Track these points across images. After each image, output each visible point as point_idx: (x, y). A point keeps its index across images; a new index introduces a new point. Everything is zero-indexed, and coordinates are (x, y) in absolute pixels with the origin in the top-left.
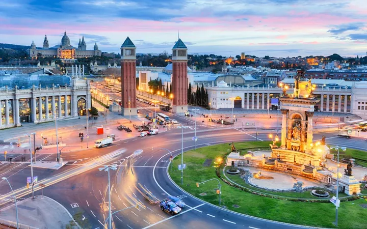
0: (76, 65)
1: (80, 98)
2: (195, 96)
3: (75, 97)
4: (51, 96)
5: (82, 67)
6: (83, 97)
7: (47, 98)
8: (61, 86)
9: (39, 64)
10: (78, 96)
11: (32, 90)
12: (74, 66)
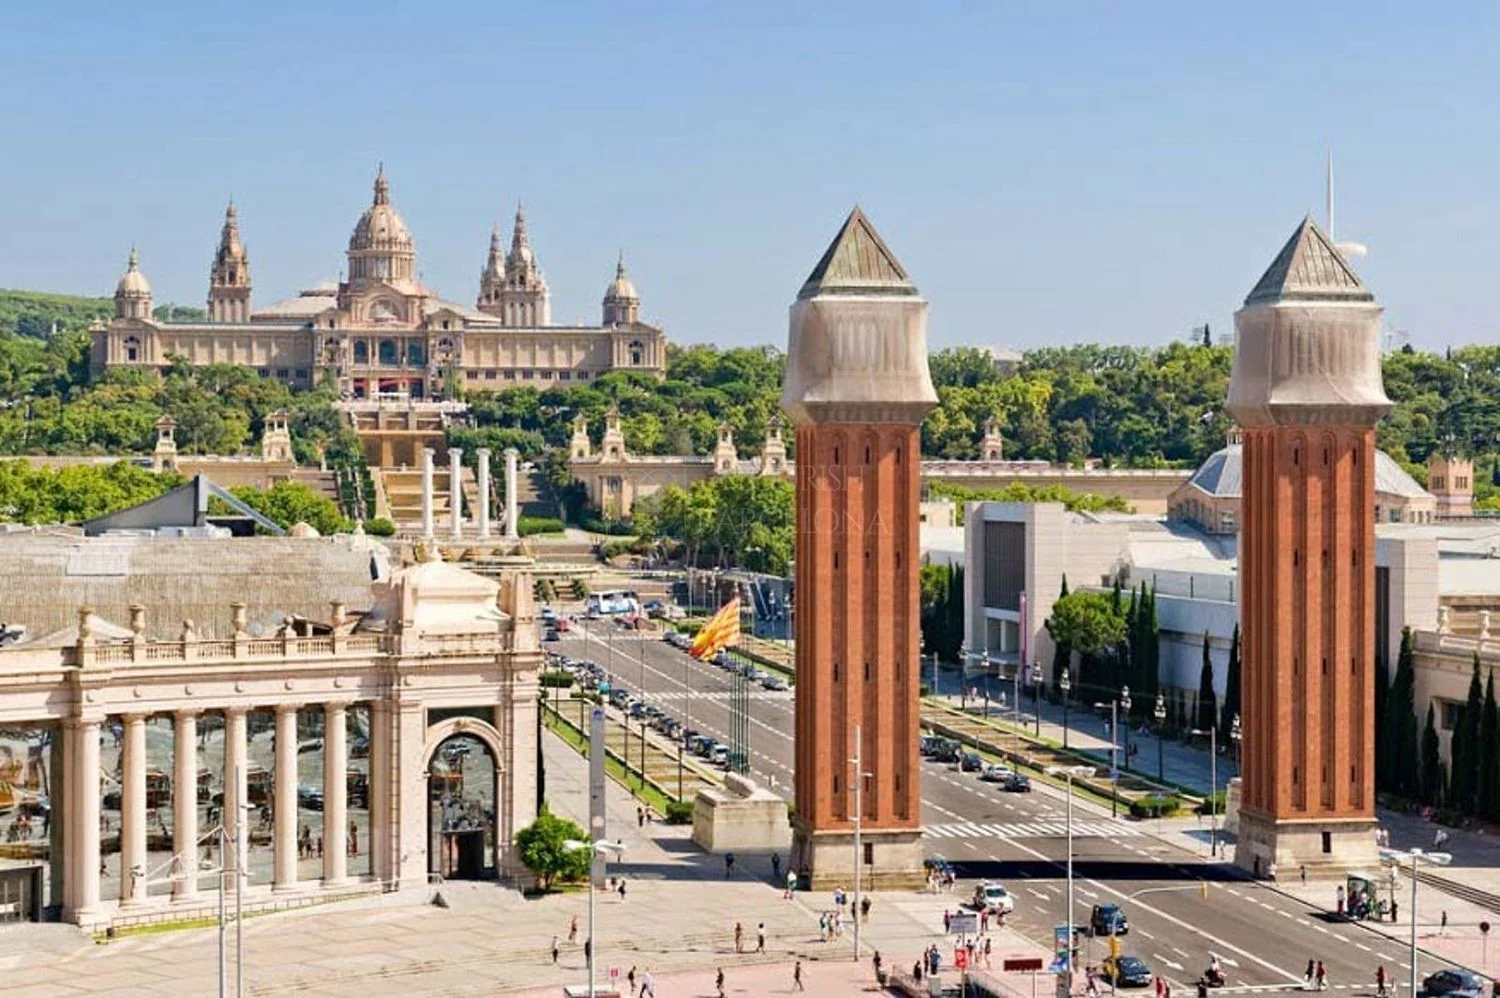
0: (456, 455)
1: (446, 727)
2: (1445, 737)
3: (412, 722)
4: (221, 712)
5: (498, 469)
6: (473, 724)
7: (190, 727)
8: (299, 627)
9: (165, 446)
10: (435, 716)
11: (73, 654)
12: (442, 460)
